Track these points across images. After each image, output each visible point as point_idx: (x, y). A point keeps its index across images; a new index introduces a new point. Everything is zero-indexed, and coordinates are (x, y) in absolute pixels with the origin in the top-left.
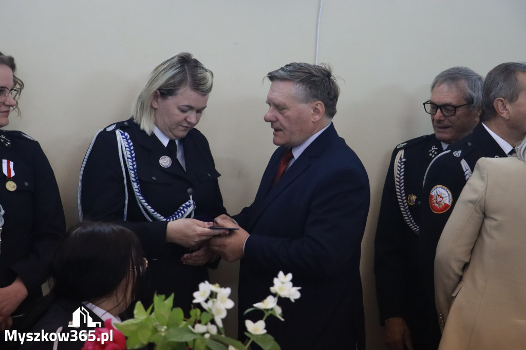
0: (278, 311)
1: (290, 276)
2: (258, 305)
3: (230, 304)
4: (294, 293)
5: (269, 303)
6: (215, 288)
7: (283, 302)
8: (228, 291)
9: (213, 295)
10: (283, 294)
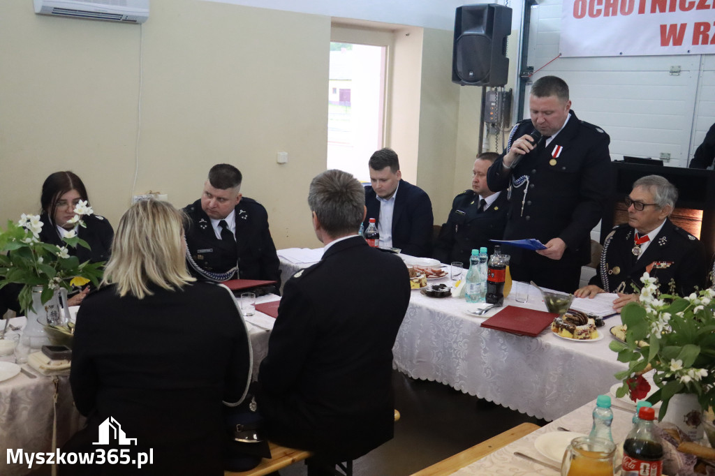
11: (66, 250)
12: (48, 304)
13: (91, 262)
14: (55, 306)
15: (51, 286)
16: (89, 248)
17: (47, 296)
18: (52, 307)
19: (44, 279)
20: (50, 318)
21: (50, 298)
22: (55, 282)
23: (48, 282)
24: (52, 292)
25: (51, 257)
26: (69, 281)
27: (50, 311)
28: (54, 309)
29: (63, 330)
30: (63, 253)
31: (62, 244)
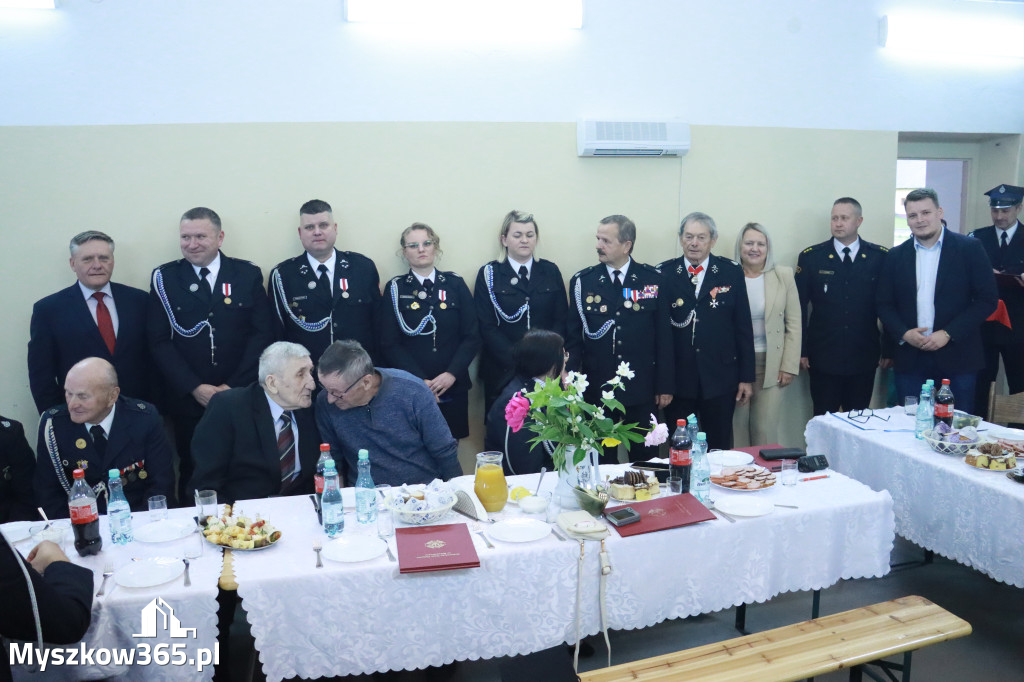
0: (622, 385)
1: (628, 364)
2: (610, 382)
3: (587, 384)
4: (631, 375)
5: (616, 381)
6: (577, 374)
7: (624, 379)
8: (585, 376)
9: (576, 378)
10: (625, 375)
11: (602, 411)
12: (580, 464)
13: (624, 424)
14: (586, 467)
15: (584, 447)
16: (624, 411)
17: (579, 456)
18: (583, 467)
19: (577, 438)
20: (581, 479)
21: (582, 459)
22: (588, 443)
23: (581, 442)
24: (584, 452)
25: (587, 417)
26: (600, 442)
27: (581, 471)
28: (586, 470)
29: (592, 495)
30: (599, 414)
31: (600, 404)
